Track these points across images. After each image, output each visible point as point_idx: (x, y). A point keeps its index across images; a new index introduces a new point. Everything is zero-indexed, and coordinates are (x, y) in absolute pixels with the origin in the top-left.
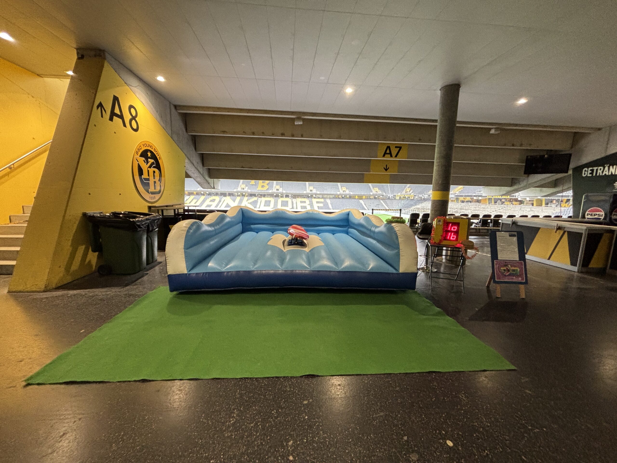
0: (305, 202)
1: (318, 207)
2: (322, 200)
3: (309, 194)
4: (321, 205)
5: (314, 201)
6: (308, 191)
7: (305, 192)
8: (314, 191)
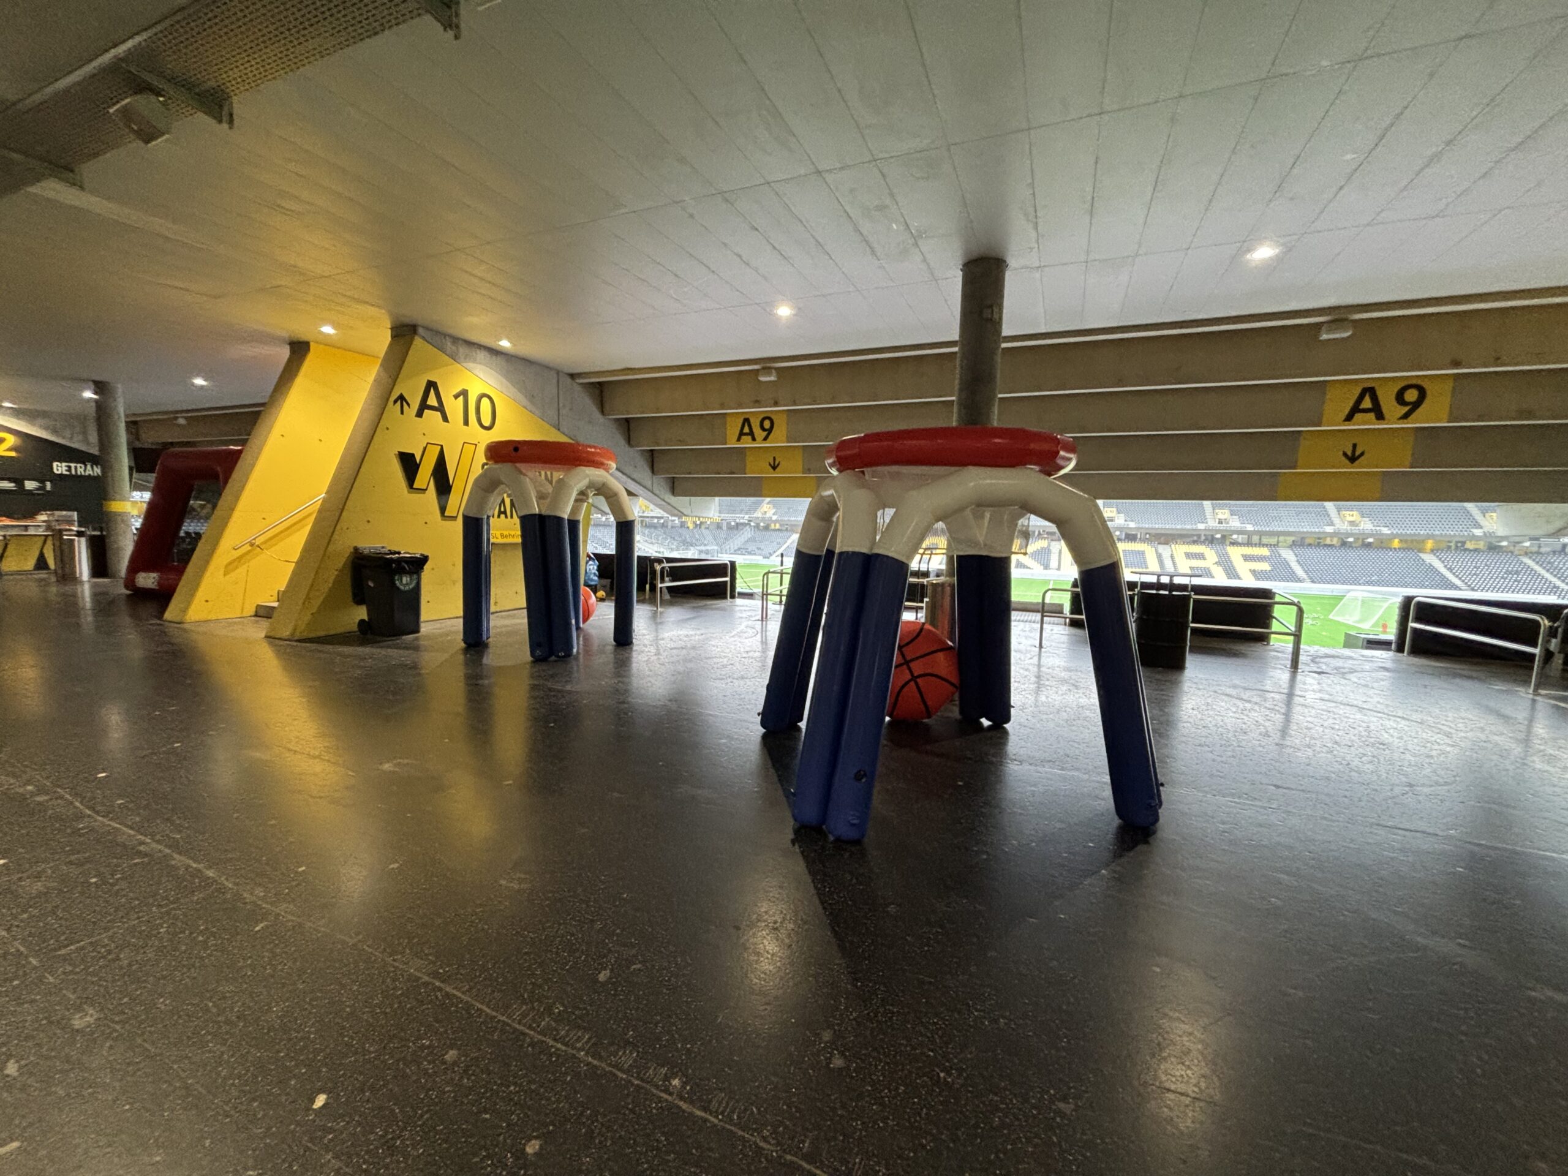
0: (1201, 556)
1: (1254, 572)
2: (1265, 552)
3: (1218, 531)
4: (1265, 566)
5: (1235, 554)
6: (1212, 524)
7: (1201, 526)
8: (1235, 523)
